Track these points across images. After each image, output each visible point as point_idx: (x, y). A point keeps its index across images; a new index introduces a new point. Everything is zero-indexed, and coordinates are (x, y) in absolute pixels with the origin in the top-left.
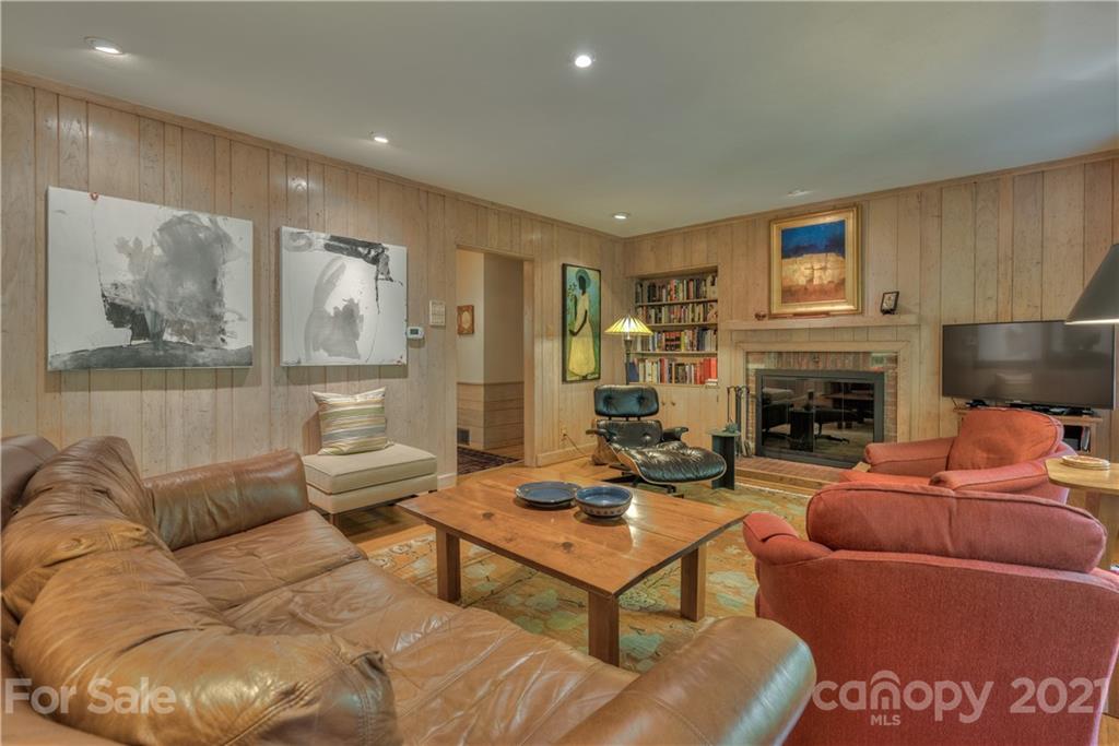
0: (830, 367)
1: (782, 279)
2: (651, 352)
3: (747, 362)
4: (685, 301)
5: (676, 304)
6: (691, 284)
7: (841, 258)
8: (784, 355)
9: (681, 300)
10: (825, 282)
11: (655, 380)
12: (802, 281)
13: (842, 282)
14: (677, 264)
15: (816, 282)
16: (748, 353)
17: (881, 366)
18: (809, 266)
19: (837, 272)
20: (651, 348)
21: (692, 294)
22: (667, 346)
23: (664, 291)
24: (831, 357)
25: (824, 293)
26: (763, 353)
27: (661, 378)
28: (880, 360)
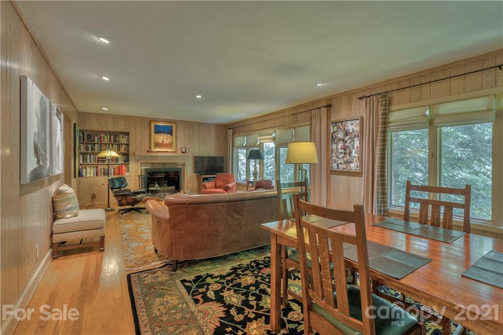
0: (168, 167)
1: (155, 140)
2: (89, 163)
3: (141, 166)
4: (109, 142)
5: (104, 143)
6: (112, 137)
7: (172, 136)
8: (154, 165)
9: (106, 142)
10: (167, 142)
11: (92, 175)
12: (161, 142)
13: (172, 143)
15: (165, 142)
16: (141, 163)
18: (163, 137)
19: (171, 140)
20: (88, 161)
21: (112, 141)
22: (98, 161)
23: (96, 138)
24: (168, 164)
25: (166, 146)
26: (147, 163)
27: (97, 175)
28: (180, 165)
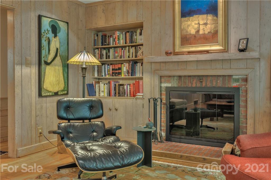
0: (209, 85)
1: (181, 30)
2: (104, 77)
3: (161, 82)
4: (124, 45)
5: (119, 47)
6: (128, 34)
7: (215, 18)
8: (183, 78)
9: (121, 45)
10: (206, 32)
11: (106, 95)
12: (193, 32)
13: (216, 33)
14: (119, 21)
15: (201, 32)
16: (161, 77)
17: (238, 84)
18: (197, 22)
19: (213, 26)
20: (103, 75)
21: (128, 41)
22: (113, 73)
23: (111, 39)
24: (210, 79)
25: (205, 39)
26: (170, 76)
27: (110, 94)
28: (237, 80)
